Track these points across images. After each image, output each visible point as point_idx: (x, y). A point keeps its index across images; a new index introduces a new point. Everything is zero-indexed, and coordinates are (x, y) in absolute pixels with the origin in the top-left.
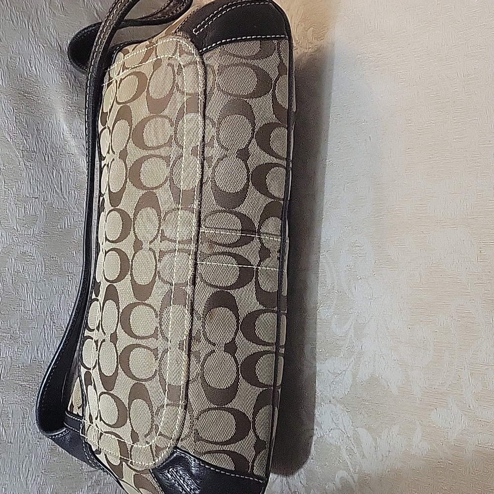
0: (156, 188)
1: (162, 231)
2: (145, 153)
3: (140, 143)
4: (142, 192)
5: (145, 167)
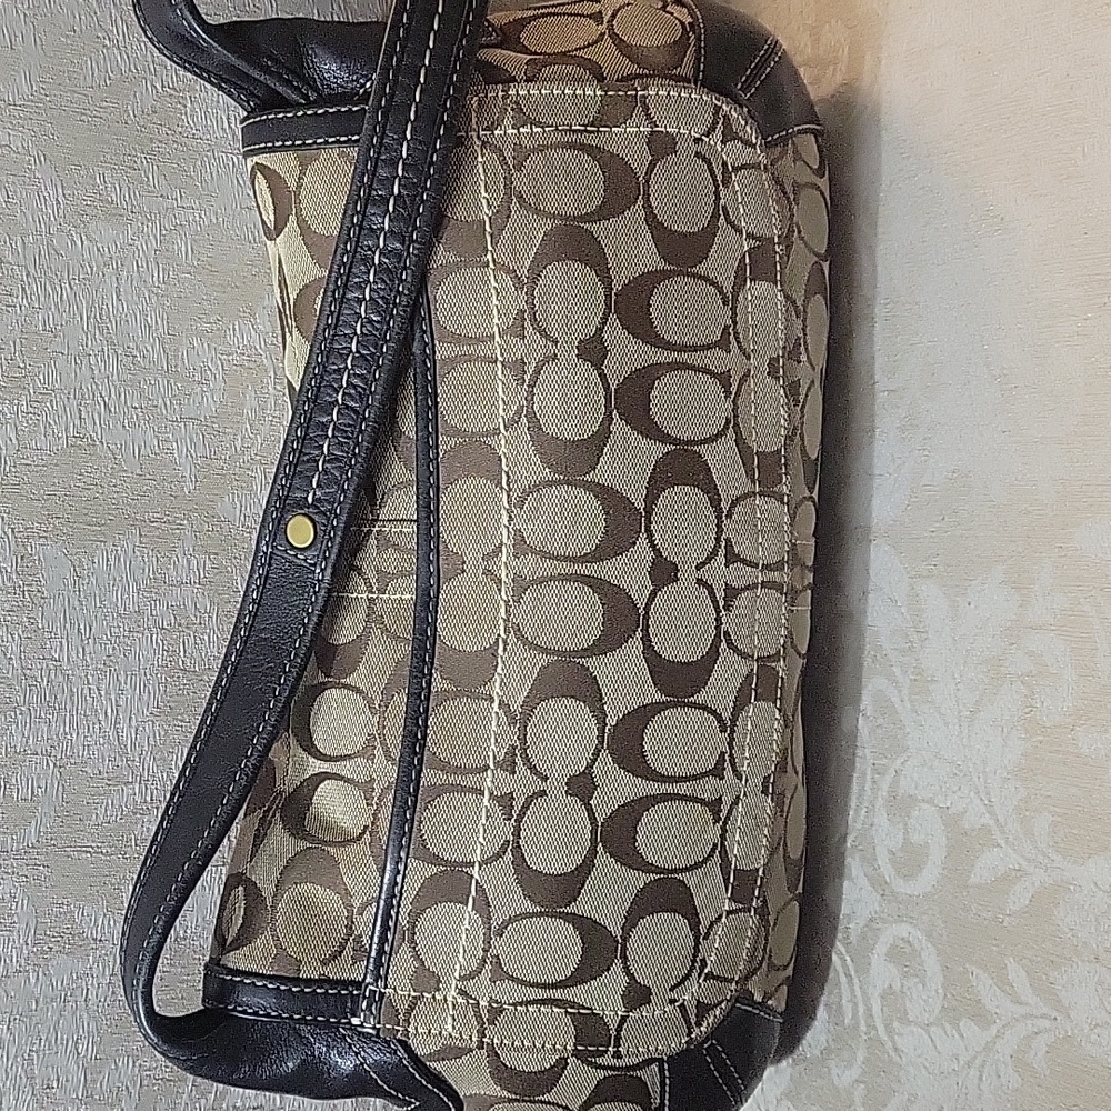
1: (729, 541)
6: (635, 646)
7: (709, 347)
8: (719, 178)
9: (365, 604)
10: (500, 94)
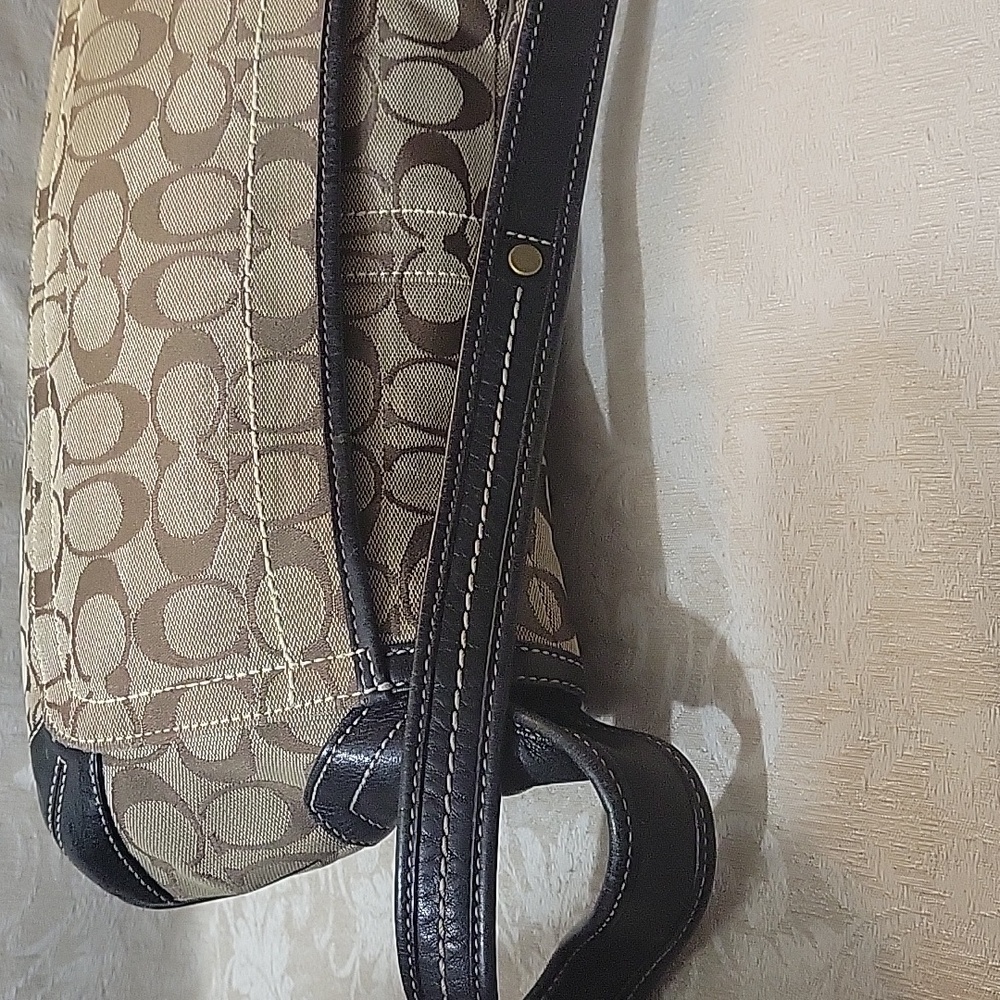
0: (84, 394)
1: (64, 312)
2: (111, 466)
3: (126, 485)
4: (115, 377)
5: (111, 434)
6: (135, 193)
7: (80, 486)
8: (72, 661)
9: (402, 202)
10: (269, 712)
